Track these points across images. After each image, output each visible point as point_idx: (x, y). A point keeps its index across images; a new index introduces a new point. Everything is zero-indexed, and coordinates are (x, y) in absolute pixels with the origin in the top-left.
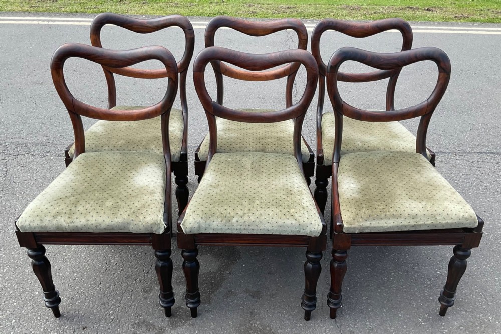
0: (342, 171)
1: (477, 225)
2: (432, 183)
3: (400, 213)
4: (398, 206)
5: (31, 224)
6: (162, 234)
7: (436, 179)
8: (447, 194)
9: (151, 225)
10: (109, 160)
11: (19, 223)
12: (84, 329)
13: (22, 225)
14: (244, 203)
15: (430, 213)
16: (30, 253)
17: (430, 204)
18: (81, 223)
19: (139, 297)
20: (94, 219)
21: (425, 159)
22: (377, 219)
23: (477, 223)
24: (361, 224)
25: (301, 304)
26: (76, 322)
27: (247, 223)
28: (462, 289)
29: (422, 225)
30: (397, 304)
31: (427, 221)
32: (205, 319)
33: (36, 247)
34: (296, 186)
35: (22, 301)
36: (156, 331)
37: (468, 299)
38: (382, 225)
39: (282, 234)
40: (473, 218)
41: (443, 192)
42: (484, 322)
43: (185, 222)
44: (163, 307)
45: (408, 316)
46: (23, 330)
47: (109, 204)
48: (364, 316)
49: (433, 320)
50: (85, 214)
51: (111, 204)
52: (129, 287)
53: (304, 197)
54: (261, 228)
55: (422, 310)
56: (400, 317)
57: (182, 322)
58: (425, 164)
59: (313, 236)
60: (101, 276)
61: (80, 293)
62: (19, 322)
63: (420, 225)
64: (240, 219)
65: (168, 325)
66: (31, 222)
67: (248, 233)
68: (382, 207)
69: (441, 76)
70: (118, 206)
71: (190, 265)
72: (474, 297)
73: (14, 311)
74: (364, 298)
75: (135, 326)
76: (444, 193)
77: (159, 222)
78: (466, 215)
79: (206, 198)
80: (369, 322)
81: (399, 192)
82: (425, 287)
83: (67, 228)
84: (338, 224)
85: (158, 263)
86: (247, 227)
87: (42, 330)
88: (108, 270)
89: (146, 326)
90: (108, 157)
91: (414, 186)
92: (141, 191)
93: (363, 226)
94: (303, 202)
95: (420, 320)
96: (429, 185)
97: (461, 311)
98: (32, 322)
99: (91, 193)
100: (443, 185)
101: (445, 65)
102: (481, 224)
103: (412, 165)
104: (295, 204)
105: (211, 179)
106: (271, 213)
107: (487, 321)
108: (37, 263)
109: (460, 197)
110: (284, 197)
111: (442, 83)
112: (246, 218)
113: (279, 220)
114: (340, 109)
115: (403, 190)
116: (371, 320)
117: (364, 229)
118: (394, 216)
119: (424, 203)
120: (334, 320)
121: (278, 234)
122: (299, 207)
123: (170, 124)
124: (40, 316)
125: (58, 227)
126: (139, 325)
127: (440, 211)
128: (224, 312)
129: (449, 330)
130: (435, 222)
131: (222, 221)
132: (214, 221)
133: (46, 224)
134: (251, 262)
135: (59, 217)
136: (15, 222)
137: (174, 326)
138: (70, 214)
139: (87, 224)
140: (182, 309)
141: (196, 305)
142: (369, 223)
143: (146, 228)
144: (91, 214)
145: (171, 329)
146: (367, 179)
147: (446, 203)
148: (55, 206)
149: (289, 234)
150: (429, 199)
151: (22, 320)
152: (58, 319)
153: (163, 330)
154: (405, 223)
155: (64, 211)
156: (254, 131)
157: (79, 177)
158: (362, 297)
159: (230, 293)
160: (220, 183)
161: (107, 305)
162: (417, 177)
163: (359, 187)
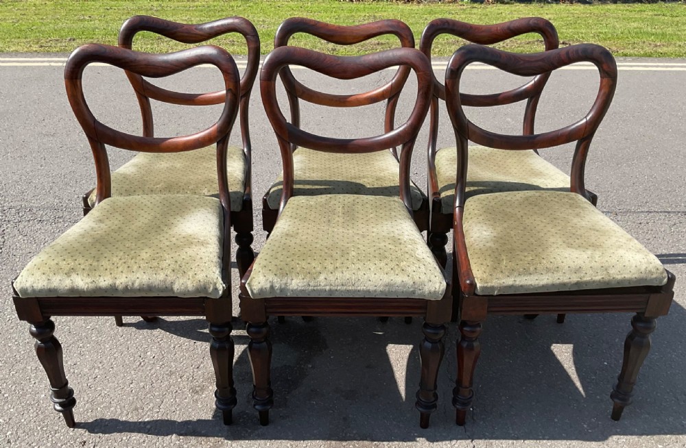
0: (470, 217)
1: (665, 281)
2: (598, 228)
3: (556, 266)
4: (552, 257)
5: (35, 285)
6: (221, 297)
7: (602, 223)
8: (620, 240)
9: (204, 284)
10: (143, 204)
11: (18, 285)
13: (22, 285)
14: (334, 255)
15: (597, 265)
16: (34, 329)
17: (597, 254)
18: (106, 283)
19: (186, 398)
20: (124, 276)
21: (584, 200)
22: (525, 275)
23: (665, 277)
24: (501, 282)
25: (416, 404)
27: (339, 282)
28: (641, 385)
29: (589, 282)
30: (551, 406)
31: (595, 276)
33: (41, 320)
34: (406, 233)
35: (23, 407)
36: (211, 444)
38: (531, 283)
40: (661, 271)
41: (614, 239)
43: (251, 281)
45: (567, 421)
46: (23, 444)
47: (145, 255)
48: (505, 422)
50: (112, 270)
51: (148, 255)
52: (172, 387)
53: (419, 246)
54: (359, 288)
55: (587, 413)
56: (556, 423)
57: (247, 432)
58: (586, 205)
59: (433, 299)
60: (133, 372)
61: (103, 394)
62: (17, 433)
63: (587, 283)
64: (330, 275)
66: (34, 282)
67: (341, 296)
68: (531, 258)
69: (604, 83)
70: (158, 258)
71: (258, 345)
72: (659, 394)
73: (10, 419)
74: (503, 398)
76: (616, 239)
77: (215, 280)
78: (651, 267)
79: (280, 249)
81: (552, 240)
82: (588, 382)
83: (85, 290)
84: (468, 282)
85: (214, 344)
86: (340, 287)
87: (49, 444)
88: (142, 364)
90: (143, 201)
91: (574, 231)
92: (189, 241)
93: (504, 285)
94: (417, 253)
95: (585, 426)
96: (594, 230)
97: (642, 413)
98: (36, 434)
99: (120, 243)
100: (614, 231)
101: (609, 67)
102: (671, 281)
103: (568, 207)
104: (407, 256)
105: (286, 227)
106: (373, 267)
108: (42, 345)
109: (639, 246)
110: (390, 246)
111: (605, 93)
112: (338, 274)
113: (385, 276)
114: (464, 132)
115: (558, 236)
117: (506, 290)
118: (548, 270)
119: (589, 252)
120: (462, 427)
121: (384, 296)
122: (411, 259)
123: (228, 164)
125: (72, 290)
127: (613, 261)
128: (306, 417)
130: (607, 278)
131: (303, 279)
132: (292, 280)
133: (56, 285)
134: (342, 352)
135: (75, 275)
136: (13, 283)
137: (235, 438)
138: (90, 271)
139: (115, 284)
140: (248, 414)
141: (266, 408)
142: (513, 279)
146: (505, 225)
147: (621, 252)
148: (70, 261)
150: (595, 246)
151: (22, 431)
152: (72, 429)
154: (564, 279)
155: (82, 267)
156: (344, 170)
158: (501, 397)
159: (314, 393)
160: (300, 231)
161: (140, 411)
162: (576, 220)
163: (495, 234)
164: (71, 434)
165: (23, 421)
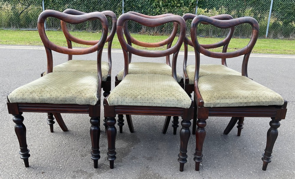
1: (283, 103)
2: (254, 85)
3: (237, 96)
4: (236, 92)
5: (17, 97)
6: (96, 105)
8: (264, 89)
9: (89, 98)
11: (10, 96)
12: (43, 173)
13: (11, 97)
14: (145, 89)
15: (255, 96)
16: (14, 119)
17: (254, 92)
18: (47, 97)
19: (78, 158)
20: (55, 94)
22: (224, 99)
23: (283, 101)
24: (215, 101)
25: (178, 160)
26: (38, 169)
27: (146, 99)
29: (251, 102)
30: (236, 164)
31: (254, 100)
32: (118, 170)
33: (18, 114)
35: (7, 159)
36: (88, 175)
37: (278, 162)
38: (227, 102)
39: (167, 106)
40: (281, 98)
41: (261, 88)
42: (290, 173)
43: (109, 97)
44: (93, 159)
45: (243, 170)
46: (5, 173)
48: (216, 170)
49: (259, 172)
50: (50, 92)
51: (66, 88)
52: (73, 154)
54: (155, 102)
55: (252, 168)
56: (238, 171)
57: (104, 171)
59: (186, 108)
60: (56, 148)
61: (42, 156)
63: (250, 103)
64: (143, 96)
65: (95, 172)
66: (17, 96)
69: (254, 32)
71: (111, 129)
72: (282, 162)
75: (75, 172)
77: (94, 97)
78: (277, 97)
80: (220, 173)
82: (252, 157)
83: (38, 99)
84: (201, 101)
85: (92, 128)
86: (147, 101)
87: (17, 173)
89: (82, 172)
90: (66, 73)
91: (244, 86)
92: (84, 85)
93: (216, 103)
94: (179, 90)
95: (251, 172)
96: (252, 86)
97: (275, 168)
98: (11, 169)
101: (256, 25)
102: (286, 103)
103: (241, 79)
104: (175, 91)
106: (161, 94)
107: (292, 173)
108: (18, 126)
110: (168, 88)
111: (255, 36)
112: (146, 96)
113: (166, 97)
114: (199, 50)
115: (238, 87)
116: (221, 172)
117: (216, 105)
118: (234, 97)
119: (251, 91)
121: (165, 106)
122: (177, 92)
124: (17, 167)
125: (33, 99)
126: (77, 172)
127: (261, 94)
128: (130, 166)
129: (269, 177)
130: (259, 101)
131: (131, 97)
132: (127, 98)
133: (26, 97)
134: (146, 144)
135: (34, 93)
136: (7, 96)
137: (99, 173)
138: (41, 92)
139: (51, 98)
140: (105, 165)
141: (113, 159)
142: (219, 101)
143: (86, 100)
144: (53, 92)
145: (97, 174)
146: (215, 84)
148: (33, 88)
149: (172, 106)
150: (253, 90)
151: (5, 168)
152: (27, 168)
153: (92, 175)
154: (241, 101)
155: (37, 90)
157: (48, 79)
158: (214, 161)
159: (133, 158)
160: (130, 83)
161: (58, 162)
162: (245, 83)
163: (212, 87)
164: (27, 170)
165: (6, 164)
